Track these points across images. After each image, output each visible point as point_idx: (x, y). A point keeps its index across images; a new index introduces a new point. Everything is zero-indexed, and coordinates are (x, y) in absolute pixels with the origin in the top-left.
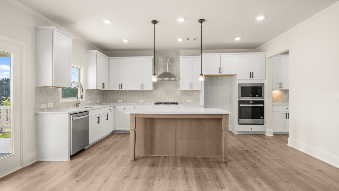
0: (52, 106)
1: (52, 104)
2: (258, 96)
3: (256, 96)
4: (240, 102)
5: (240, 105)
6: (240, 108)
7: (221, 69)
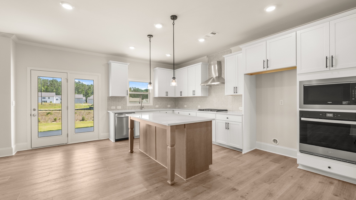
0: (121, 108)
1: (121, 107)
2: (349, 104)
3: (344, 103)
4: (303, 114)
5: (303, 119)
6: (303, 125)
7: (266, 62)
